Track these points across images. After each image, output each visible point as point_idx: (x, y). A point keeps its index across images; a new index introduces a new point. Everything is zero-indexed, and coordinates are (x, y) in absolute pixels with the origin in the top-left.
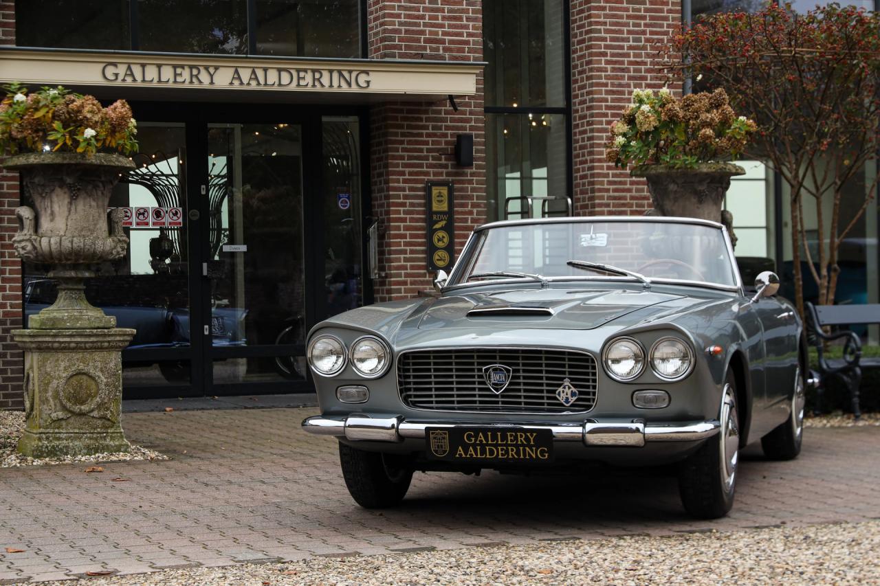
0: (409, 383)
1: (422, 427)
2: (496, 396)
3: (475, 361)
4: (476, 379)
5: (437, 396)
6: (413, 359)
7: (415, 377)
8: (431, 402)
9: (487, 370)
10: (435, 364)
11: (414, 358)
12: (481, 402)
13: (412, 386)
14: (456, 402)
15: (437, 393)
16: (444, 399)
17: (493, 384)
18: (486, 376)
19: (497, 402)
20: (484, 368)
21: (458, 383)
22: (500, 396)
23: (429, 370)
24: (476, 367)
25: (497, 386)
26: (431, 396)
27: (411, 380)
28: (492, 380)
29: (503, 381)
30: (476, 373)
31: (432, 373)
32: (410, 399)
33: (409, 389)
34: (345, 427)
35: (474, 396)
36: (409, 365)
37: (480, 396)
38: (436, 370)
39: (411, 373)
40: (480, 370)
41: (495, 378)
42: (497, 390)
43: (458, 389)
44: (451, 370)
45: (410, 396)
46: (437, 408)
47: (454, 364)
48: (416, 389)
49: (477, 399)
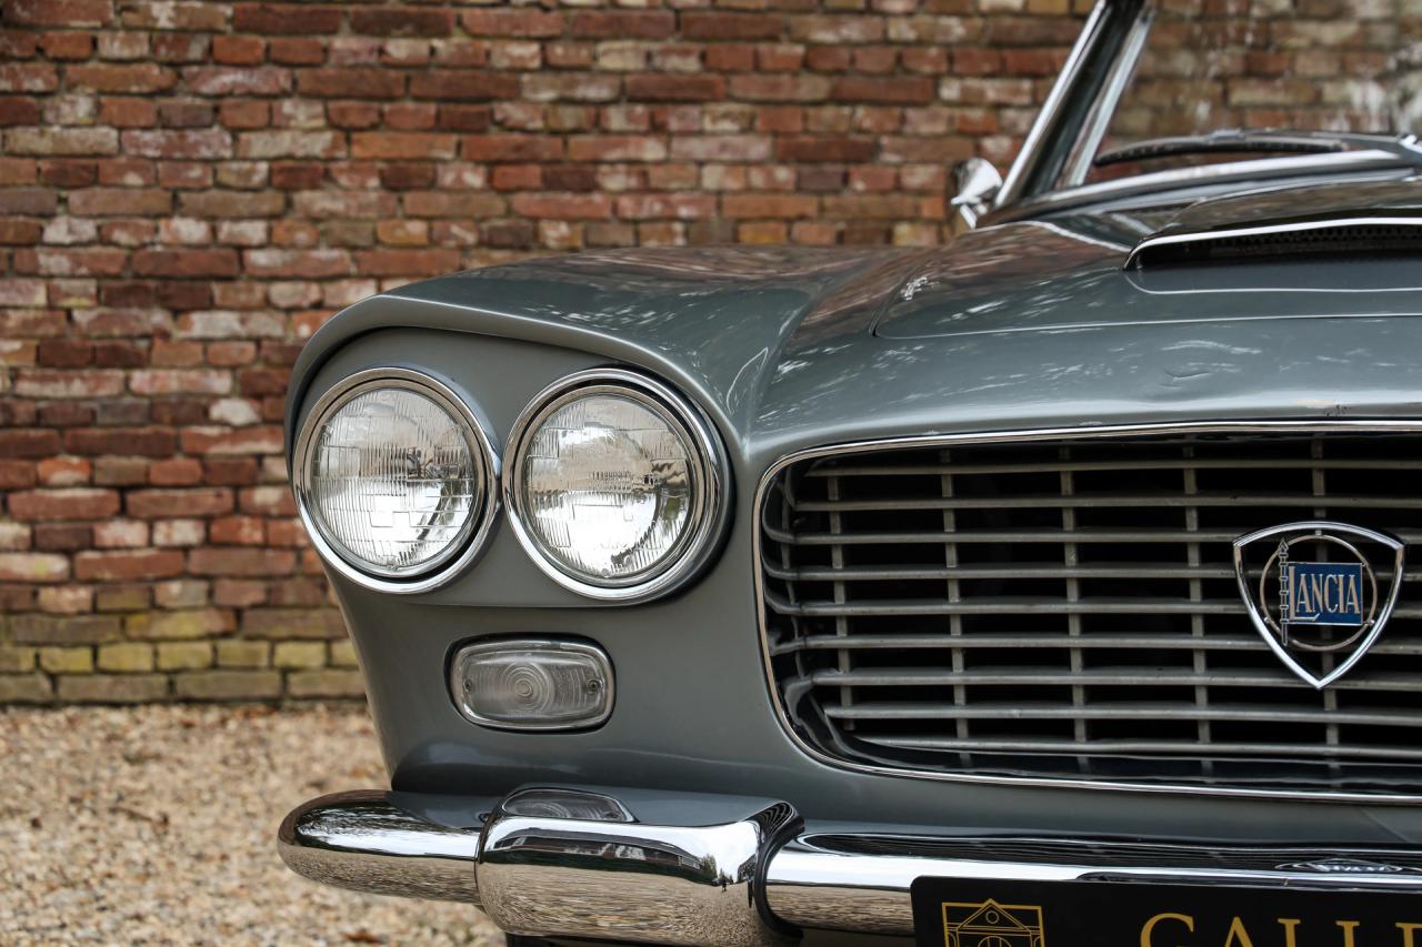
0: (827, 625)
1: (902, 871)
2: (1312, 698)
3: (1191, 500)
4: (1195, 606)
5: (976, 695)
6: (845, 497)
7: (857, 591)
8: (946, 728)
9: (1256, 554)
10: (966, 521)
11: (852, 489)
12: (1221, 731)
13: (841, 640)
14: (1080, 730)
15: (978, 678)
16: (1015, 712)
17: (1295, 631)
18: (1253, 584)
19: (1315, 733)
20: (1241, 543)
21: (1092, 624)
22: (1331, 701)
23: (934, 555)
24: (1192, 535)
25: (1314, 643)
26: (944, 695)
27: (839, 607)
28: (1289, 607)
29: (1351, 616)
30: (1194, 570)
31: (952, 572)
32: (831, 712)
33: (829, 659)
34: (483, 857)
35: (1185, 695)
36: (825, 528)
37: (1218, 696)
38: (968, 554)
39: (839, 573)
40: (1217, 554)
41: (1306, 596)
42: (1314, 664)
43: (1094, 659)
44: (1054, 554)
45: (831, 694)
46: (981, 761)
47: (1069, 519)
48: (862, 659)
49: (1201, 712)
